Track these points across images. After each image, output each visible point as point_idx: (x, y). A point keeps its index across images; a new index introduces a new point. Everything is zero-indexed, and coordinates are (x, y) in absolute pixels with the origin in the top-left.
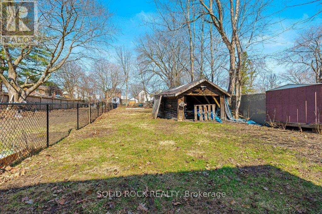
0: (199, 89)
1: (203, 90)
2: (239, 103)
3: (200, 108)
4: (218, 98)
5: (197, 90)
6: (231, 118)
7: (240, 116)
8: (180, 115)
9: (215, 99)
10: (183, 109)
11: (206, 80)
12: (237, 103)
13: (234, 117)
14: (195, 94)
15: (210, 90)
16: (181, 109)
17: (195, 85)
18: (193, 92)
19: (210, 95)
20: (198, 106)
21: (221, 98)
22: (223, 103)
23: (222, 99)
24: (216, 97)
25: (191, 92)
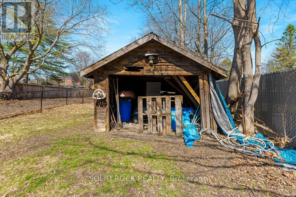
0: (144, 61)
1: (151, 61)
2: (255, 92)
3: (149, 103)
4: (193, 81)
5: (139, 64)
6: (229, 133)
7: (262, 126)
8: (100, 118)
9: (185, 82)
10: (106, 105)
11: (155, 38)
12: (249, 94)
13: (240, 128)
14: (133, 73)
15: (170, 62)
16: (102, 106)
17: (127, 52)
18: (130, 69)
19: (171, 73)
20: (146, 99)
21: (201, 81)
22: (207, 94)
23: (204, 84)
24: (187, 78)
25: (123, 69)
